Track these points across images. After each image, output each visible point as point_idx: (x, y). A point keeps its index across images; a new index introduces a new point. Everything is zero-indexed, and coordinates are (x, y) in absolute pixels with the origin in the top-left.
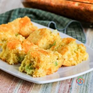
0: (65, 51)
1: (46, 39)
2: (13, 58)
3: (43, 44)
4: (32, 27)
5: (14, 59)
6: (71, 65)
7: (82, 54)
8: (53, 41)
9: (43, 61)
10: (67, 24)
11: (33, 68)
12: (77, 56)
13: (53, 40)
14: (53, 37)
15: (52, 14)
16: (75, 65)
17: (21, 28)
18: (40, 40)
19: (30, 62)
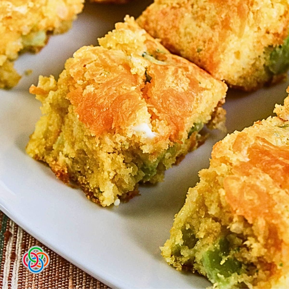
14: (282, 9)
19: (220, 234)
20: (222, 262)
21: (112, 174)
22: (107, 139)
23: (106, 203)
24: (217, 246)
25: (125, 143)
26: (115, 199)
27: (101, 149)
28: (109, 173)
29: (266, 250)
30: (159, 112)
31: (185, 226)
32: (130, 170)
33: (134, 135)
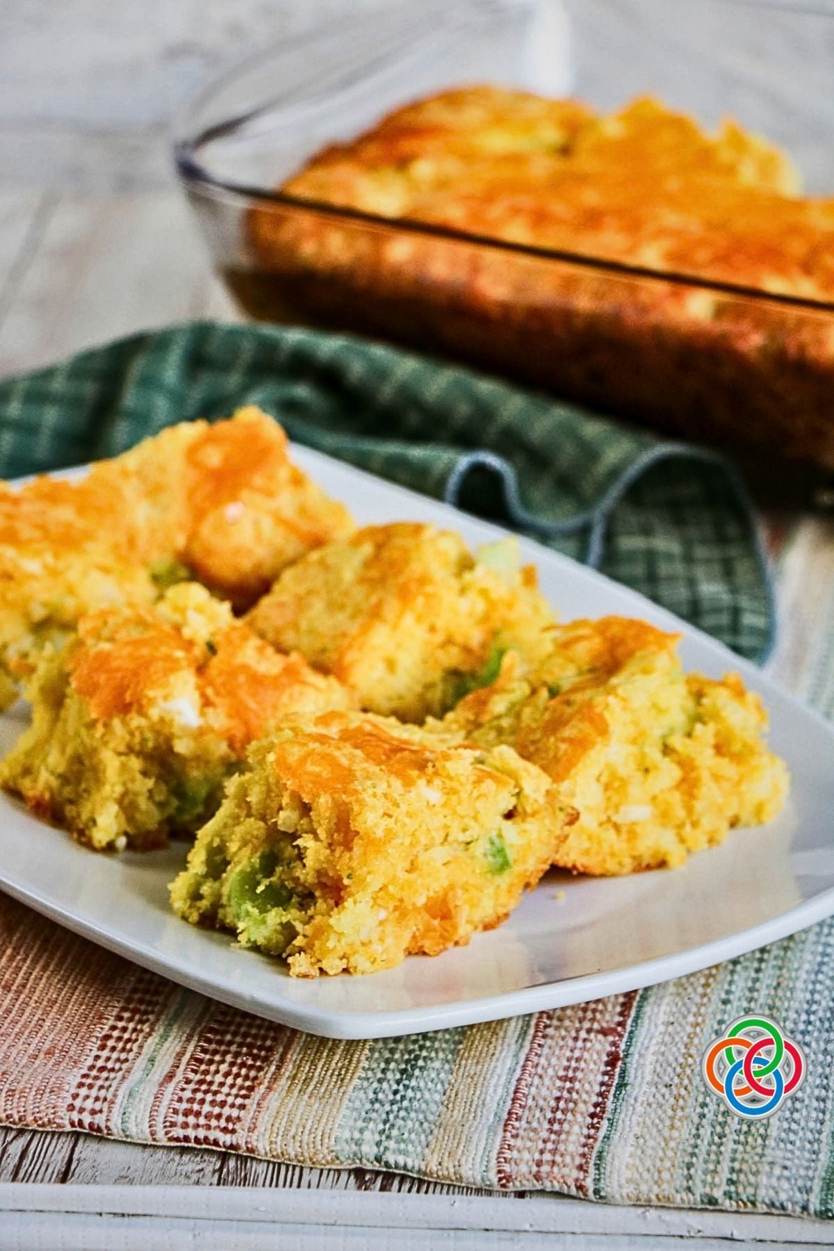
0: (581, 745)
1: (419, 619)
2: (125, 794)
3: (391, 665)
4: (303, 511)
5: (127, 805)
6: (628, 863)
7: (726, 767)
8: (484, 646)
9: (380, 833)
10: (614, 473)
11: (291, 893)
12: (688, 784)
13: (475, 637)
14: (480, 606)
15: (486, 387)
16: (662, 864)
17: (199, 515)
18: (365, 630)
19: (264, 841)
20: (260, 889)
21: (119, 789)
22: (116, 723)
23: (100, 836)
24: (256, 860)
25: (149, 735)
26: (118, 835)
27: (106, 744)
28: (113, 785)
29: (328, 851)
30: (217, 694)
31: (212, 841)
32: (150, 783)
33: (162, 720)
